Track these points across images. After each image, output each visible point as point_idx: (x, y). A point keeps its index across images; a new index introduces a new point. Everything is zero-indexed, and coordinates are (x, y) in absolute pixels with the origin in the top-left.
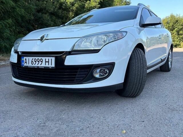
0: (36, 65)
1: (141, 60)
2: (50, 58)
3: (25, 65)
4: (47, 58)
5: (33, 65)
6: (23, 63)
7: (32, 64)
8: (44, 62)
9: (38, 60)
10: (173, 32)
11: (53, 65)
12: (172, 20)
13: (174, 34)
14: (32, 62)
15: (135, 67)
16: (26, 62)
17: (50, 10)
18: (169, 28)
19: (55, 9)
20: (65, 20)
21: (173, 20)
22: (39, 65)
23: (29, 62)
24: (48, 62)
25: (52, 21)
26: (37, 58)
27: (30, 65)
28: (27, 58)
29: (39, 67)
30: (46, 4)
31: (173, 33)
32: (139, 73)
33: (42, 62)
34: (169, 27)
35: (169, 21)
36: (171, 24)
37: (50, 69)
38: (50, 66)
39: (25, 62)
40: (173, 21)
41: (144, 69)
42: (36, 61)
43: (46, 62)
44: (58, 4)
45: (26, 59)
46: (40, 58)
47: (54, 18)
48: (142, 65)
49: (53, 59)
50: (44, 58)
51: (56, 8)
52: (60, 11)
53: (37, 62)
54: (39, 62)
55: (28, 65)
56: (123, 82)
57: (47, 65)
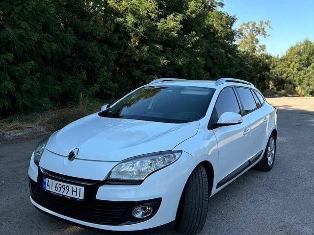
0: (61, 192)
1: (201, 189)
2: (79, 187)
3: (47, 189)
4: (75, 187)
5: (57, 192)
6: (44, 186)
7: (57, 190)
8: (71, 191)
9: (64, 187)
10: (308, 69)
11: (82, 197)
12: (307, 48)
13: (310, 73)
14: (56, 187)
15: (191, 198)
16: (49, 186)
17: (99, 35)
18: (301, 63)
19: (108, 33)
20: (123, 51)
21: (309, 48)
22: (64, 194)
23: (52, 186)
24: (76, 192)
25: (101, 53)
26: (62, 184)
27: (53, 190)
28: (51, 181)
29: (64, 196)
30: (93, 26)
31: (308, 72)
32: (197, 208)
33: (68, 190)
34: (301, 60)
35: (301, 51)
36: (305, 56)
37: (78, 201)
38: (78, 197)
39: (47, 185)
40: (308, 50)
41: (204, 202)
42: (61, 188)
43: (73, 191)
44: (113, 25)
45: (48, 181)
46: (66, 185)
47: (105, 47)
48: (201, 197)
49: (83, 189)
50: (71, 186)
51: (110, 32)
52: (116, 36)
53: (62, 190)
54: (64, 189)
55: (50, 190)
56: (174, 219)
57: (74, 196)
